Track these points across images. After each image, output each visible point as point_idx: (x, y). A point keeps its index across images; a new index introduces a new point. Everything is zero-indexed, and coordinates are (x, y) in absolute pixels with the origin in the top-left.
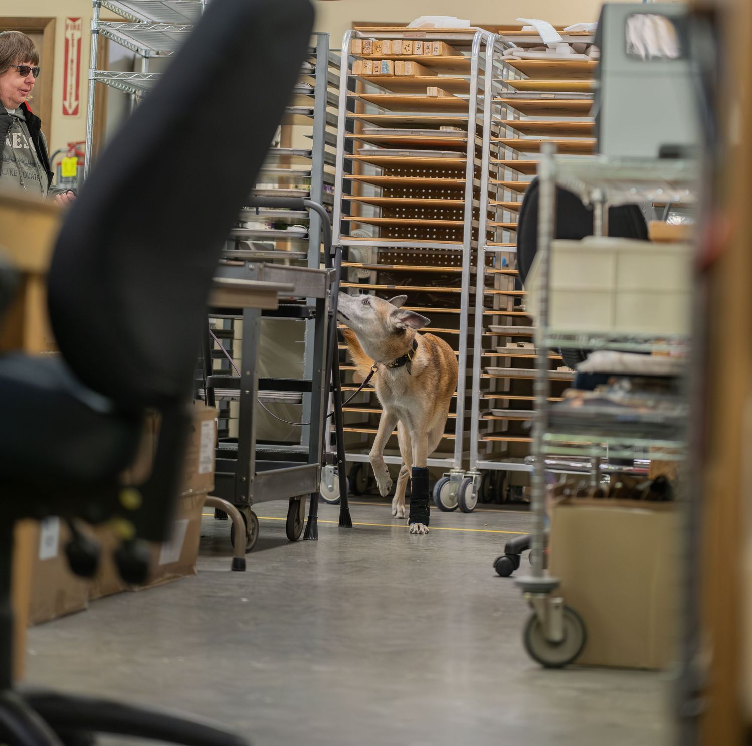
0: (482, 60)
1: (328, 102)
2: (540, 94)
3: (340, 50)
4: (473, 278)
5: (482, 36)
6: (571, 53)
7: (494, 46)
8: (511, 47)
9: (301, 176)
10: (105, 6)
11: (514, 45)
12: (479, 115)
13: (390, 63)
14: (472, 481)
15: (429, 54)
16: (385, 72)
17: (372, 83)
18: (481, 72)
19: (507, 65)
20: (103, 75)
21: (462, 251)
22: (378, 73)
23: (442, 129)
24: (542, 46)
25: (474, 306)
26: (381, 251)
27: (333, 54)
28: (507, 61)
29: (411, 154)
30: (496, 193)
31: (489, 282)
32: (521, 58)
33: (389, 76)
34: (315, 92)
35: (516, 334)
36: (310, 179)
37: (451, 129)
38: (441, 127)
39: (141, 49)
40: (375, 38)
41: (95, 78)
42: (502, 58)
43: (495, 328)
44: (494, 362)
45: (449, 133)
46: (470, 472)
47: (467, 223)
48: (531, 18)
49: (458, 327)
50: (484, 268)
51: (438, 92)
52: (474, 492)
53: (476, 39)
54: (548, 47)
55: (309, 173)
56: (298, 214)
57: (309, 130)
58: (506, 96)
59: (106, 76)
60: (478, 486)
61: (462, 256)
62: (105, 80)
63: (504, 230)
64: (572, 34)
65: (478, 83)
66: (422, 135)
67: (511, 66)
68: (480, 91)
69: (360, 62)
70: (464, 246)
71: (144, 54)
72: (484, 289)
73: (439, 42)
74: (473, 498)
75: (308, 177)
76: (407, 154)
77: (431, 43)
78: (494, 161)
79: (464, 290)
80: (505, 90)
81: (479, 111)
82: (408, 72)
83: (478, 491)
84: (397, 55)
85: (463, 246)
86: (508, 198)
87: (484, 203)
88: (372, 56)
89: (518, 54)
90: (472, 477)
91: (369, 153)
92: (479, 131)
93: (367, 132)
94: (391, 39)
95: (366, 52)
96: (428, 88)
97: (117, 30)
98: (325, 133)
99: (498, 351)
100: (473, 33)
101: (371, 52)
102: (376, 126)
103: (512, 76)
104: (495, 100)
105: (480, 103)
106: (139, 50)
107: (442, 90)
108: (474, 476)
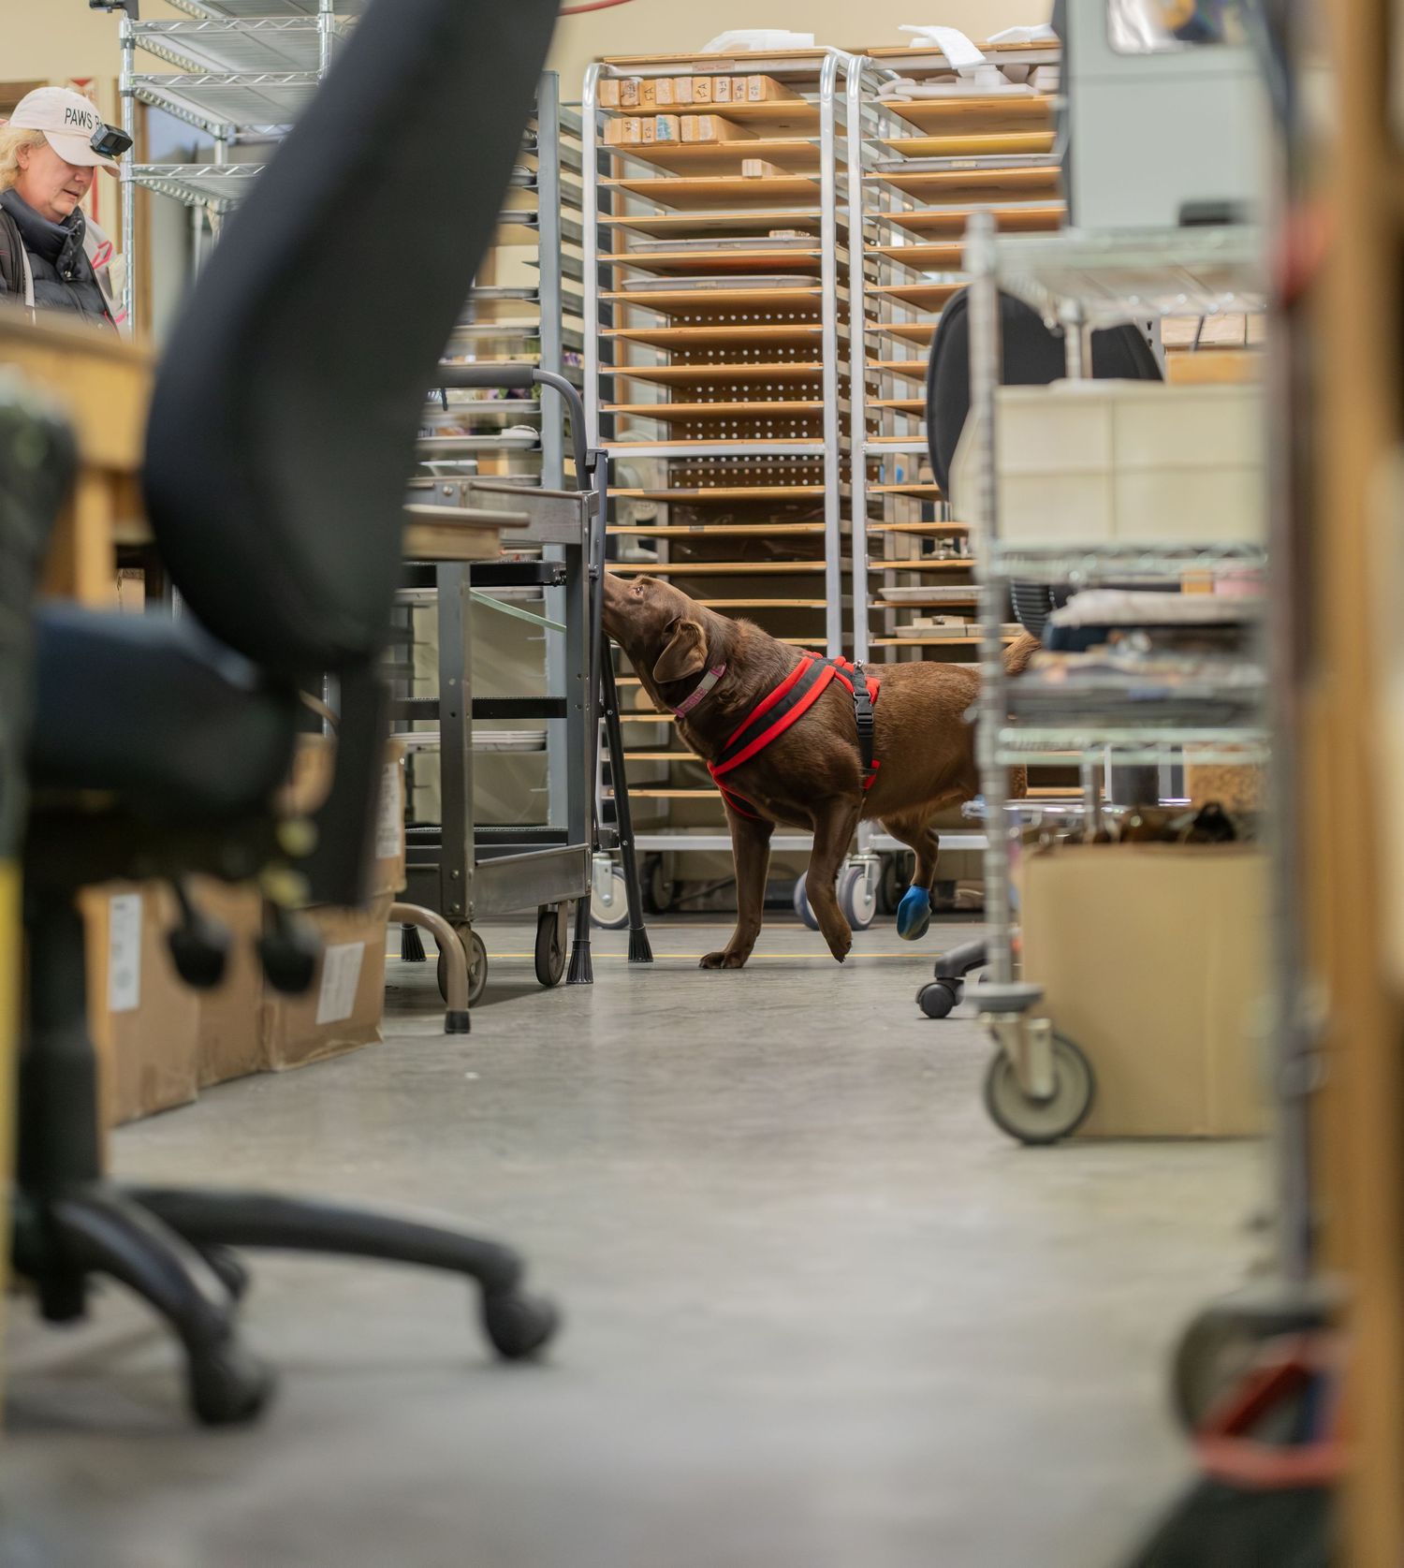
0: (840, 107)
1: (562, 199)
2: (950, 161)
3: (580, 104)
4: (845, 505)
5: (837, 62)
6: (1002, 83)
7: (862, 80)
8: (889, 79)
9: (521, 336)
10: (143, 47)
11: (895, 76)
12: (840, 209)
13: (671, 119)
14: (864, 872)
15: (743, 100)
16: (663, 137)
17: (640, 160)
18: (840, 129)
19: (883, 112)
20: (146, 172)
21: (822, 457)
22: (651, 140)
23: (773, 235)
24: (949, 74)
25: (850, 556)
26: (674, 467)
27: (567, 110)
28: (886, 105)
29: (720, 285)
30: (877, 350)
31: (875, 511)
32: (910, 99)
33: (670, 143)
34: (538, 181)
35: (929, 602)
36: (538, 340)
37: (790, 235)
38: (772, 233)
39: (213, 125)
40: (641, 76)
41: (134, 178)
42: (877, 99)
43: (891, 592)
44: (890, 654)
45: (787, 242)
46: (860, 857)
47: (829, 404)
48: (927, 25)
49: (822, 595)
50: (866, 485)
51: (763, 167)
52: (869, 892)
53: (827, 67)
54: (959, 75)
55: (536, 330)
56: (521, 406)
57: (532, 253)
58: (887, 168)
59: (153, 173)
60: (876, 881)
61: (822, 469)
62: (151, 183)
63: (897, 414)
64: (1001, 49)
65: (836, 150)
66: (739, 249)
67: (894, 114)
68: (840, 165)
69: (618, 121)
70: (826, 447)
71: (217, 132)
72: (866, 524)
73: (759, 77)
74: (867, 903)
75: (533, 339)
76: (714, 284)
77: (744, 79)
78: (871, 288)
79: (830, 527)
80: (884, 159)
81: (840, 201)
82: (706, 134)
83: (877, 890)
84: (685, 105)
85: (823, 446)
86: (901, 355)
87: (858, 368)
88: (638, 109)
89: (905, 92)
90: (863, 866)
91: (643, 287)
92: (842, 237)
93: (638, 249)
94: (672, 77)
95: (627, 102)
96: (744, 162)
97: (167, 88)
98: (561, 257)
99: (899, 634)
100: (821, 56)
101: (636, 103)
102: (651, 237)
103: (896, 134)
104: (869, 177)
105: (840, 186)
106: (209, 126)
107: (768, 164)
108: (867, 863)
